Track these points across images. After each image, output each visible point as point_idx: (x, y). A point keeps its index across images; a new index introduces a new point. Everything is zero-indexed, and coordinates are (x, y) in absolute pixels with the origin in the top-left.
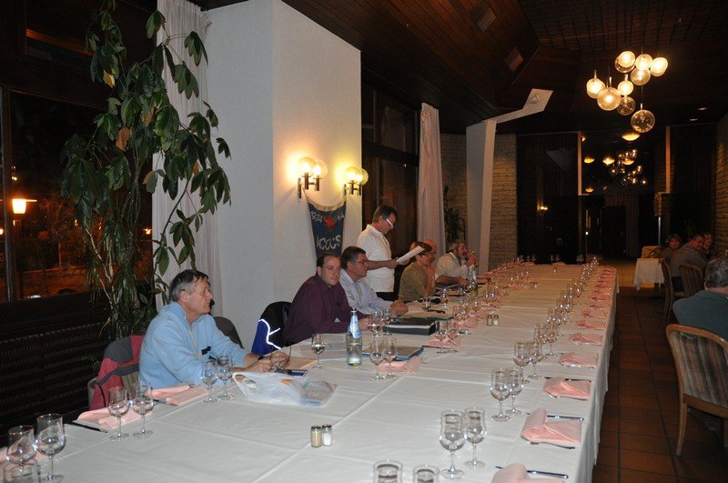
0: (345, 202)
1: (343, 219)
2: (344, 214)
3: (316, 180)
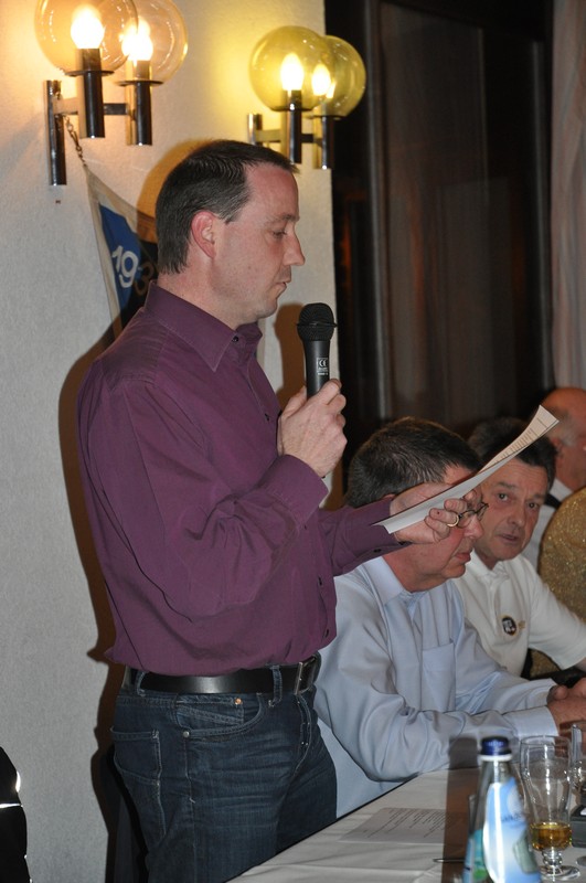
3: (132, 87)
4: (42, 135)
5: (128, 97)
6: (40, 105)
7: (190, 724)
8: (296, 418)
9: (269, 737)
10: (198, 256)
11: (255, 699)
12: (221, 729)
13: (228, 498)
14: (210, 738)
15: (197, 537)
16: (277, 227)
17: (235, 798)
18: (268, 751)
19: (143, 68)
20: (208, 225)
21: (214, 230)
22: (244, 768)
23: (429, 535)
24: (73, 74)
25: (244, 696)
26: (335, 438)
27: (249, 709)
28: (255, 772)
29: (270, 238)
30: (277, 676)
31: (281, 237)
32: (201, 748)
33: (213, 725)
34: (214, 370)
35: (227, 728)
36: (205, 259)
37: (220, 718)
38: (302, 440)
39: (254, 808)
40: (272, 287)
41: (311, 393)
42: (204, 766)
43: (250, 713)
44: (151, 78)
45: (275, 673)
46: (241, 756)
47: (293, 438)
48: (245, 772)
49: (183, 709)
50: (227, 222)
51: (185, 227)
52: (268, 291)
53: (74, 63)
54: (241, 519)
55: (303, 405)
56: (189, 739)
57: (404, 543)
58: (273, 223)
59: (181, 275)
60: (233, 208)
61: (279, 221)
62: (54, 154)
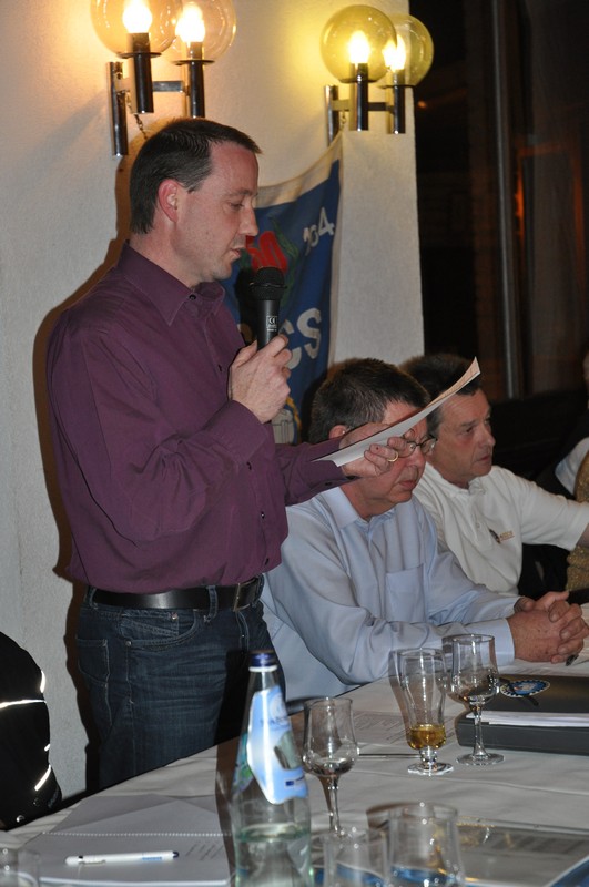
0: (336, 168)
1: (328, 241)
2: (333, 218)
3: (186, 66)
4: (105, 110)
5: (182, 74)
6: (102, 84)
7: (132, 634)
8: (245, 368)
9: (203, 648)
10: (163, 220)
11: (191, 615)
12: (158, 640)
13: (173, 437)
14: (148, 648)
15: (140, 471)
16: (235, 200)
17: (169, 701)
18: (202, 660)
19: (196, 48)
20: (173, 193)
21: (178, 197)
22: (177, 675)
23: (371, 469)
24: (125, 57)
25: (181, 611)
26: (279, 387)
27: (184, 623)
28: (188, 678)
29: (227, 208)
30: (213, 594)
31: (238, 209)
32: (139, 656)
33: (151, 636)
34: (170, 324)
35: (164, 640)
36: (169, 223)
37: (157, 631)
38: (248, 388)
39: (186, 709)
40: (227, 251)
41: (261, 346)
42: (143, 672)
43: (185, 626)
44: (203, 58)
45: (211, 592)
46: (175, 664)
47: (241, 385)
48: (178, 678)
49: (126, 621)
50: (190, 191)
51: (153, 194)
52: (223, 255)
53: (126, 48)
54: (183, 457)
55: (252, 357)
56: (131, 648)
57: (352, 478)
58: (231, 196)
59: (148, 235)
60: (197, 180)
61: (236, 195)
62: (117, 127)
